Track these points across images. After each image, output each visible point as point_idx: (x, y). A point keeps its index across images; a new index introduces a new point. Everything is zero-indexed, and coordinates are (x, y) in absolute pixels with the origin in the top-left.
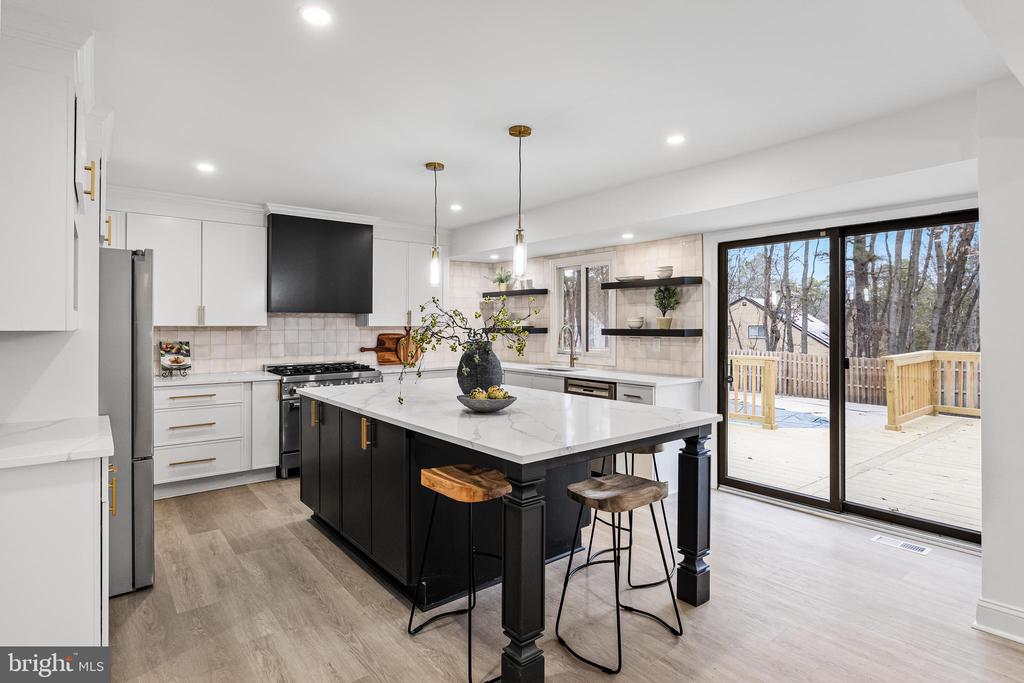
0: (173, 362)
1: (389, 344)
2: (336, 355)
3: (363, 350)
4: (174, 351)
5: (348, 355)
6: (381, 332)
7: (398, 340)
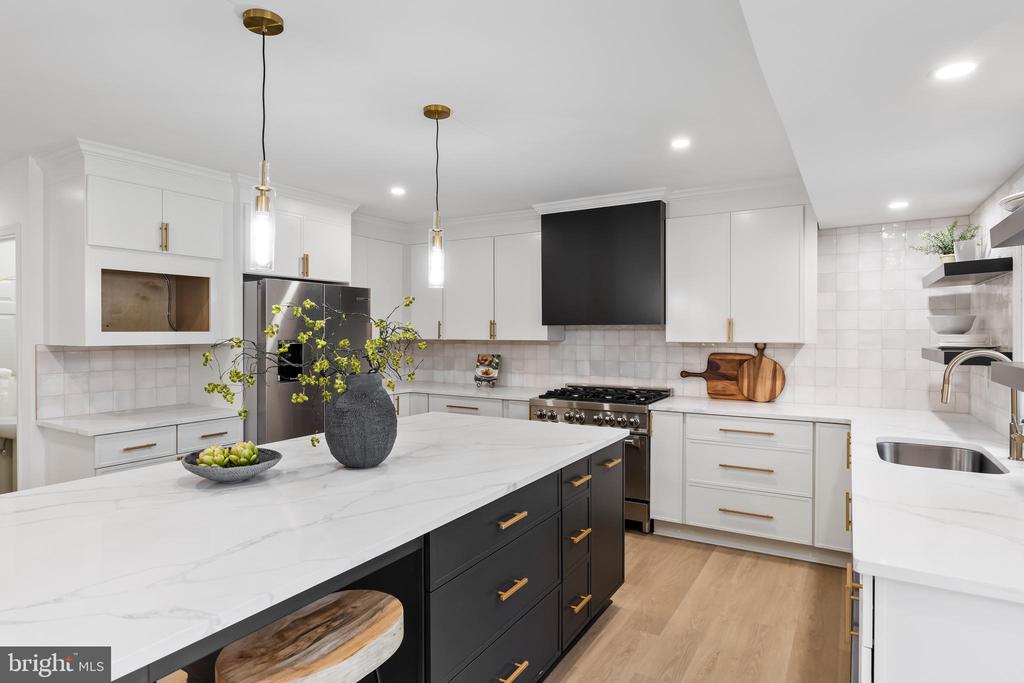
0: (484, 373)
1: (724, 369)
2: (650, 379)
3: (685, 374)
4: (487, 363)
5: (666, 380)
6: (716, 350)
7: (741, 363)
